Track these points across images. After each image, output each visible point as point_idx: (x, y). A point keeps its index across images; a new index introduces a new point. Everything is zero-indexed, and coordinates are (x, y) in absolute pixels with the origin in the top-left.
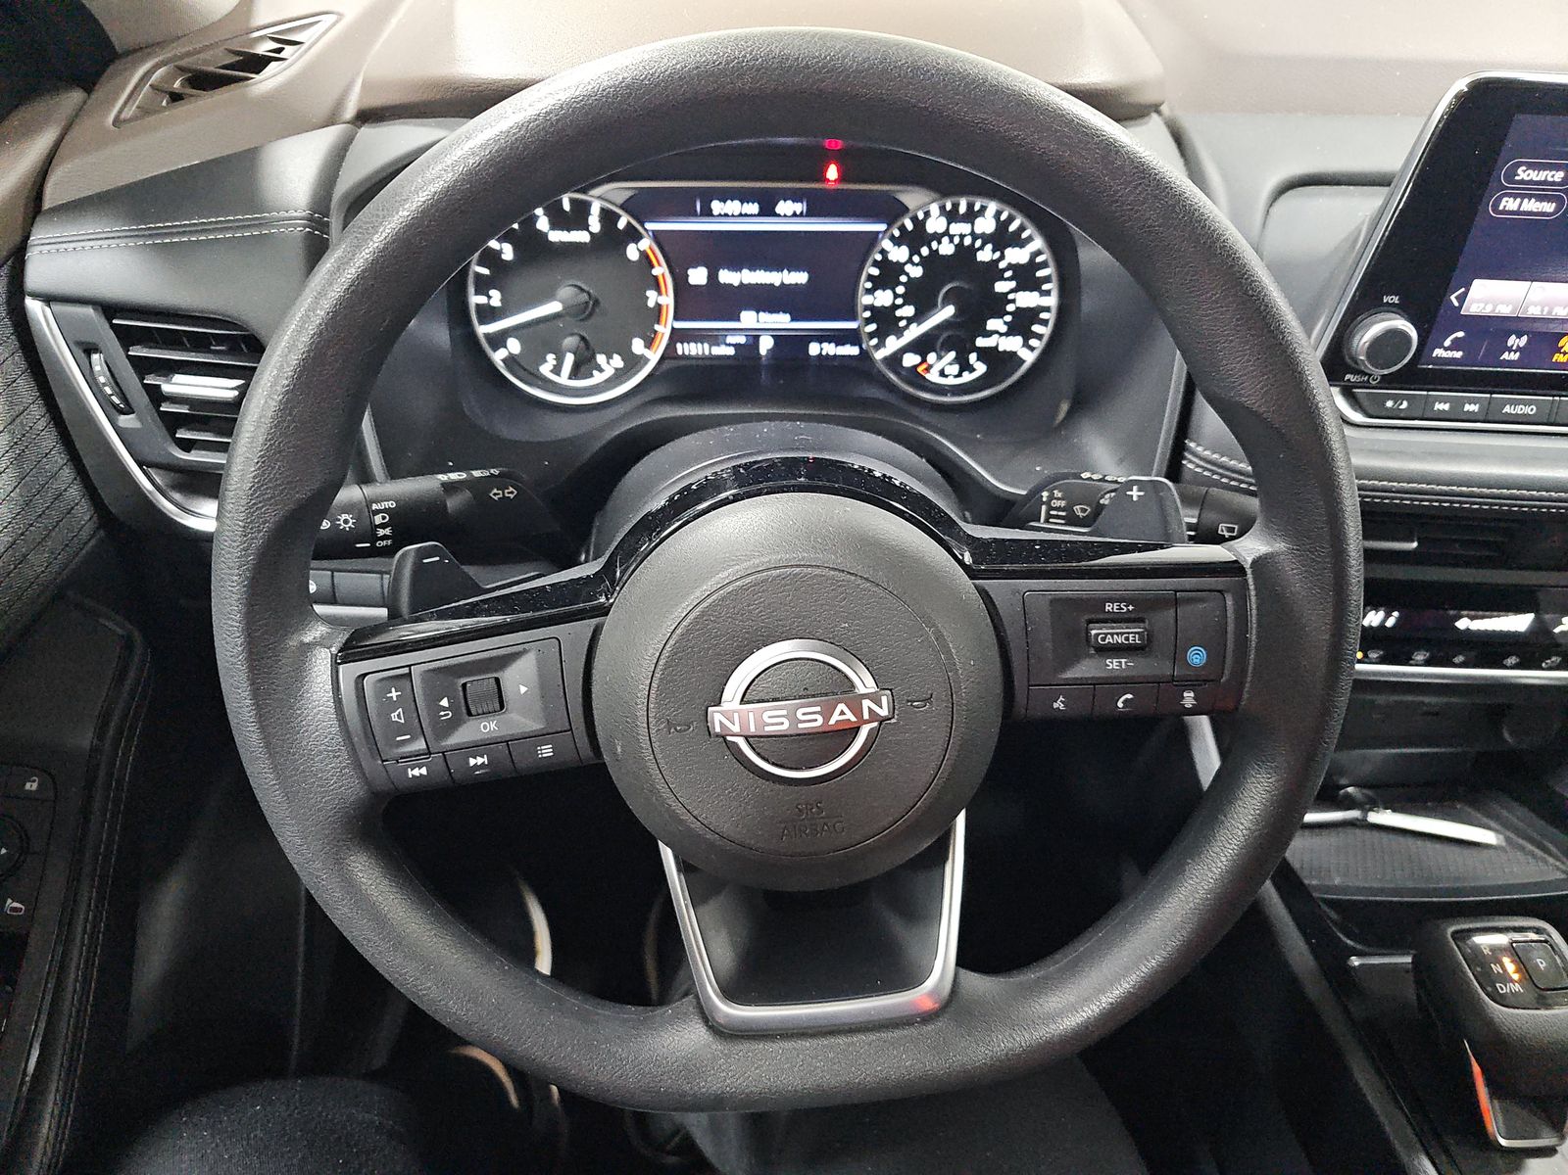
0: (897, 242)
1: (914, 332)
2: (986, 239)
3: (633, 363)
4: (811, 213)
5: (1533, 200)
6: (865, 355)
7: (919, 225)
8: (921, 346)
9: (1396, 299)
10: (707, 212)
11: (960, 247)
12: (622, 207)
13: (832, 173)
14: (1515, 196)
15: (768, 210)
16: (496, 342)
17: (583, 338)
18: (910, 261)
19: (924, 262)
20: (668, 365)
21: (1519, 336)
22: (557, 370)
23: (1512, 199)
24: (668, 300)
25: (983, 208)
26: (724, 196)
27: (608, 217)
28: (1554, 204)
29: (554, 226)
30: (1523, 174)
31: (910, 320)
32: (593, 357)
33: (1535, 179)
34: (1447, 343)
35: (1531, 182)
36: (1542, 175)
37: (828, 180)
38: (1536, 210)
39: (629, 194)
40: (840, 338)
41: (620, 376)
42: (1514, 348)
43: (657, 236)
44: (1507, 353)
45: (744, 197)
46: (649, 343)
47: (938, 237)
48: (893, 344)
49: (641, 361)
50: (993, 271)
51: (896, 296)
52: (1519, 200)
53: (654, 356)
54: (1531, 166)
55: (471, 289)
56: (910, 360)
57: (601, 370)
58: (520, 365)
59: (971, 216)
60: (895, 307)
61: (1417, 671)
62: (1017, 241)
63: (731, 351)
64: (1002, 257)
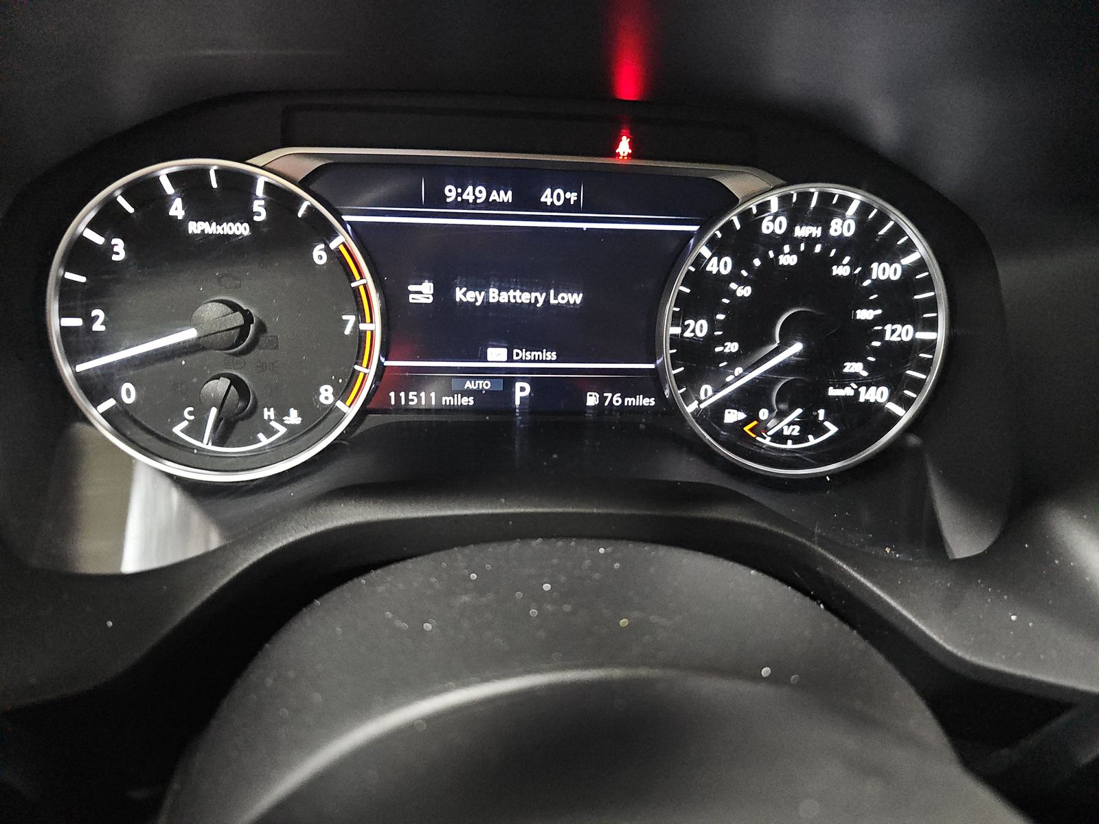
0: (718, 248)
1: (739, 378)
2: (843, 245)
3: (318, 418)
4: (590, 205)
6: (669, 409)
7: (751, 221)
8: (750, 398)
10: (437, 199)
11: (806, 258)
12: (303, 184)
13: (624, 147)
15: (527, 200)
16: (97, 387)
17: (235, 381)
18: (735, 276)
19: (754, 280)
20: (372, 421)
22: (196, 429)
24: (374, 327)
25: (845, 202)
26: (464, 174)
27: (280, 199)
29: (194, 214)
31: (733, 359)
32: (255, 410)
37: (618, 155)
39: (318, 164)
40: (627, 383)
41: (296, 438)
43: (359, 232)
45: (491, 176)
46: (343, 392)
47: (776, 242)
48: (708, 395)
49: (332, 414)
50: (853, 294)
51: (713, 325)
53: (350, 411)
55: (53, 307)
56: (732, 416)
57: (270, 432)
58: (136, 422)
59: (827, 211)
60: (711, 340)
62: (890, 249)
63: (468, 401)
64: (867, 273)
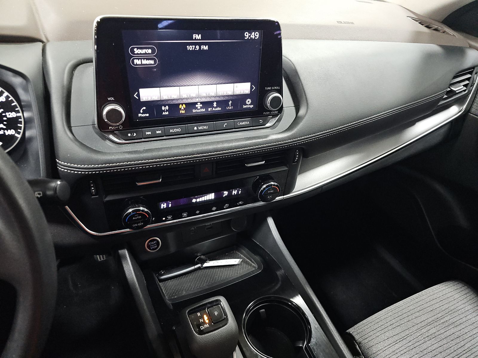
5: (145, 60)
9: (113, 99)
14: (138, 59)
21: (165, 106)
23: (137, 60)
28: (153, 61)
30: (136, 51)
33: (142, 53)
34: (141, 112)
35: (141, 54)
36: (144, 51)
38: (148, 63)
42: (165, 110)
44: (164, 112)
52: (140, 60)
54: (138, 48)
61: (186, 219)
